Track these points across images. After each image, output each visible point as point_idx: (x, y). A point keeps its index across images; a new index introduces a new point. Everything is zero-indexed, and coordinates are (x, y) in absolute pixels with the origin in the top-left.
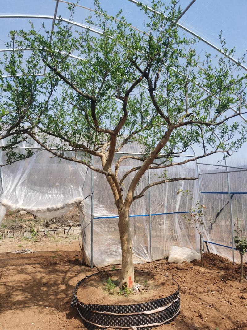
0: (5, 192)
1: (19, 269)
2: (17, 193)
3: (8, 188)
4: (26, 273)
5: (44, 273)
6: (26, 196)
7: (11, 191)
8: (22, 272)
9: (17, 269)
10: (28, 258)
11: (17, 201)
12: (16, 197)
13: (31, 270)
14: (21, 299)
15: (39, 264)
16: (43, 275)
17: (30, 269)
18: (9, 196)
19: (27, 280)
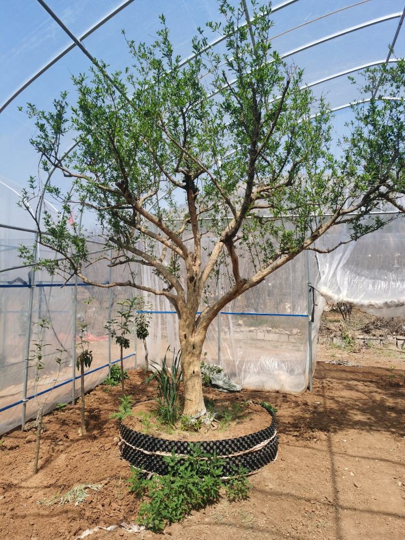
0: (323, 278)
1: (345, 384)
2: (338, 278)
3: (326, 272)
4: (357, 391)
5: (384, 394)
6: (349, 283)
7: (330, 276)
8: (350, 388)
9: (342, 383)
10: (351, 372)
11: (339, 291)
12: (337, 284)
13: (362, 388)
14: (362, 420)
15: (371, 382)
16: (384, 397)
17: (360, 386)
18: (328, 284)
19: (362, 399)
